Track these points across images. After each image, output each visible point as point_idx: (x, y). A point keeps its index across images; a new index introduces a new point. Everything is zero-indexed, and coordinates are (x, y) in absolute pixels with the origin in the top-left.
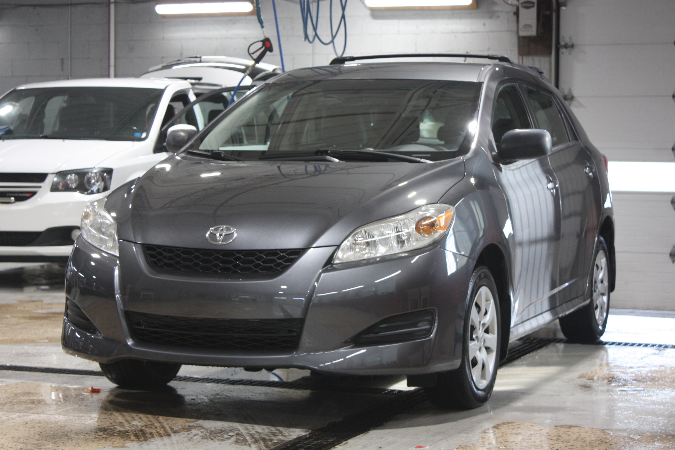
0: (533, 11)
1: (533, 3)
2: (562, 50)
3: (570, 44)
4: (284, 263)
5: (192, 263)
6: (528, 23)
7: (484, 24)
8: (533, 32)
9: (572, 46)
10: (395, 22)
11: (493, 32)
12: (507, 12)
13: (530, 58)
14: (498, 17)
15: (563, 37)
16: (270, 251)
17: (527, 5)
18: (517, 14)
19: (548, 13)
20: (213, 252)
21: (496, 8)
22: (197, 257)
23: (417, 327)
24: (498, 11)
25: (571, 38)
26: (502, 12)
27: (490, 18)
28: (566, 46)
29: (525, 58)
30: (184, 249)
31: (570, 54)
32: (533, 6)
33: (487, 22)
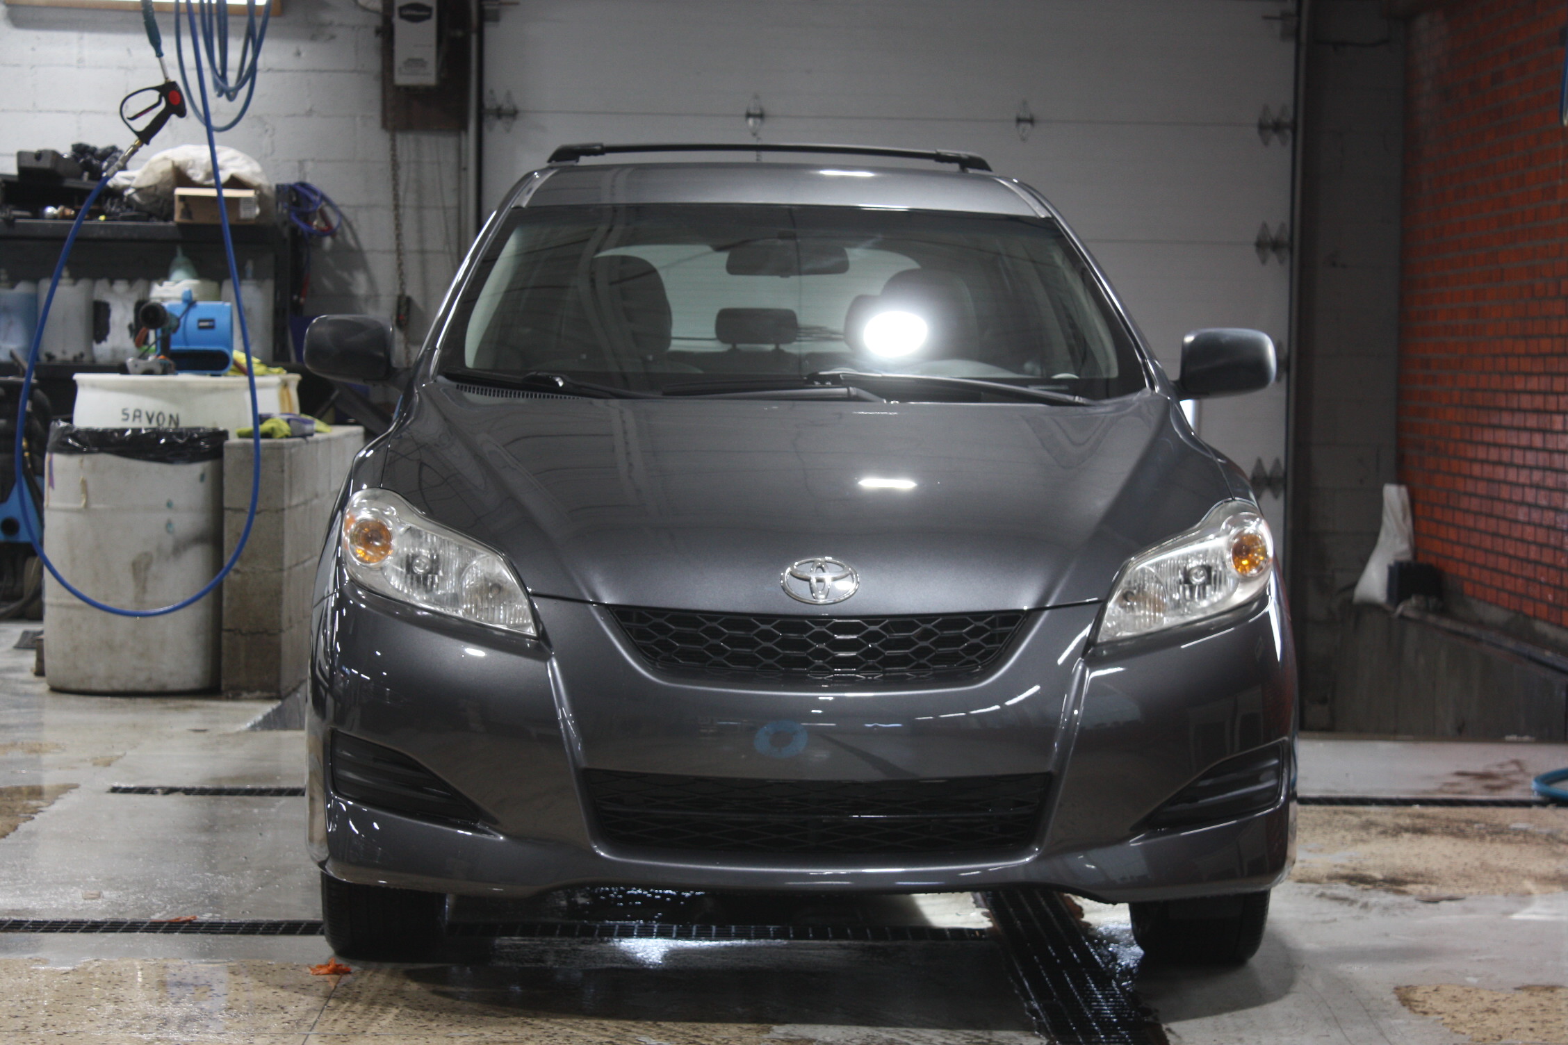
0: (428, 29)
1: (429, 9)
2: (489, 120)
3: (506, 107)
4: (985, 645)
5: (756, 650)
6: (417, 56)
7: (298, 54)
8: (428, 77)
9: (514, 114)
10: (72, 36)
11: (321, 71)
12: (353, 27)
13: (411, 137)
14: (333, 37)
15: (492, 92)
16: (949, 618)
17: (414, 13)
18: (386, 34)
19: (459, 33)
20: (806, 621)
21: (326, 16)
22: (768, 636)
23: (1258, 782)
24: (331, 24)
25: (509, 95)
26: (341, 25)
27: (313, 38)
28: (499, 113)
29: (399, 137)
30: (728, 617)
31: (508, 130)
32: (428, 17)
33: (306, 47)
